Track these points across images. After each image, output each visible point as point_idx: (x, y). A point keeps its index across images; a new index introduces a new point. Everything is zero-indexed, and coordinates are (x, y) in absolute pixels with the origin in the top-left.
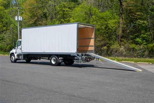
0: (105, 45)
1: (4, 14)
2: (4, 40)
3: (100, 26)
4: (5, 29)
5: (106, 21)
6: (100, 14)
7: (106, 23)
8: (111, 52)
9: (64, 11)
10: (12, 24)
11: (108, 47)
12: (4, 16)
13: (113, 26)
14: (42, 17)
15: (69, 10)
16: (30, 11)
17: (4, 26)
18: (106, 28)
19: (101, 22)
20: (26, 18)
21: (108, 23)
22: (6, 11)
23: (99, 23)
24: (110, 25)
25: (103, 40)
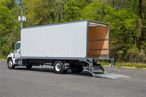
0: (121, 49)
1: (7, 15)
2: (7, 43)
3: (114, 27)
4: (9, 31)
5: (122, 20)
6: (115, 13)
7: (122, 22)
8: (128, 58)
9: (73, 10)
10: (16, 26)
11: (125, 51)
12: (7, 17)
13: (130, 26)
14: (48, 17)
15: (79, 8)
16: (35, 11)
17: (7, 28)
18: (122, 29)
19: (116, 21)
20: (31, 19)
21: (124, 23)
22: (10, 11)
23: (114, 23)
24: (127, 25)
25: (118, 43)
